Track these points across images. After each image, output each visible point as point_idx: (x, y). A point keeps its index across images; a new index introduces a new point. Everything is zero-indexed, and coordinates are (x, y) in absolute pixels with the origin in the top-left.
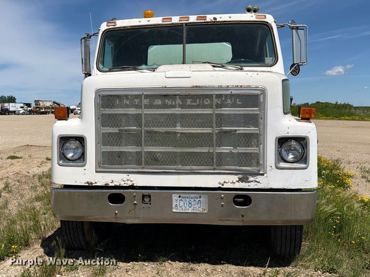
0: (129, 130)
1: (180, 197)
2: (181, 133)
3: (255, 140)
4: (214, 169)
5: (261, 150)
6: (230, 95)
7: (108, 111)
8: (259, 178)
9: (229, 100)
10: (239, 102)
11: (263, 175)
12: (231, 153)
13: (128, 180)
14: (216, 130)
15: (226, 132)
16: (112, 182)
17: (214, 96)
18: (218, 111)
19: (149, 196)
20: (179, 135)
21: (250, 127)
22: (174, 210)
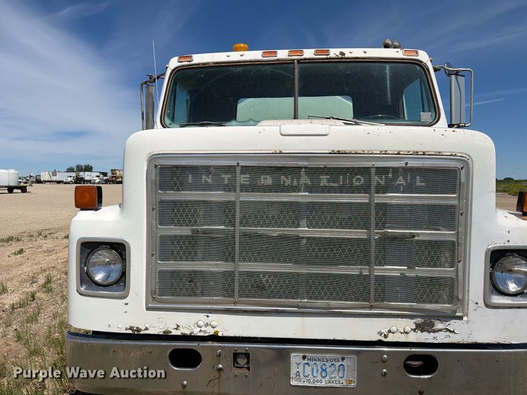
0: (211, 231)
1: (304, 357)
2: (308, 239)
3: (447, 254)
4: (371, 307)
5: (460, 274)
6: (403, 168)
7: (172, 195)
8: (453, 325)
9: (401, 178)
10: (421, 182)
11: (461, 318)
12: (403, 277)
13: (207, 325)
14: (376, 233)
15: (395, 238)
16: (176, 329)
17: (372, 169)
18: (380, 199)
19: (247, 355)
20: (304, 241)
21: (439, 230)
22: (293, 383)
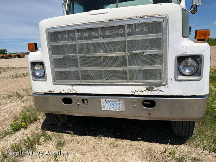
0: (69, 56)
1: (106, 100)
2: (104, 57)
3: (159, 59)
4: (128, 82)
5: (164, 67)
6: (138, 24)
7: (55, 44)
8: (161, 88)
9: (138, 28)
10: (146, 29)
11: (165, 85)
12: (140, 70)
13: (73, 89)
14: (128, 53)
15: (135, 54)
16: (63, 91)
17: (125, 26)
18: (130, 38)
19: (87, 100)
20: (102, 58)
21: (154, 49)
22: (103, 109)
